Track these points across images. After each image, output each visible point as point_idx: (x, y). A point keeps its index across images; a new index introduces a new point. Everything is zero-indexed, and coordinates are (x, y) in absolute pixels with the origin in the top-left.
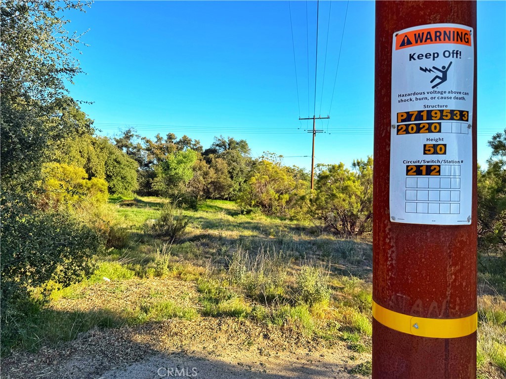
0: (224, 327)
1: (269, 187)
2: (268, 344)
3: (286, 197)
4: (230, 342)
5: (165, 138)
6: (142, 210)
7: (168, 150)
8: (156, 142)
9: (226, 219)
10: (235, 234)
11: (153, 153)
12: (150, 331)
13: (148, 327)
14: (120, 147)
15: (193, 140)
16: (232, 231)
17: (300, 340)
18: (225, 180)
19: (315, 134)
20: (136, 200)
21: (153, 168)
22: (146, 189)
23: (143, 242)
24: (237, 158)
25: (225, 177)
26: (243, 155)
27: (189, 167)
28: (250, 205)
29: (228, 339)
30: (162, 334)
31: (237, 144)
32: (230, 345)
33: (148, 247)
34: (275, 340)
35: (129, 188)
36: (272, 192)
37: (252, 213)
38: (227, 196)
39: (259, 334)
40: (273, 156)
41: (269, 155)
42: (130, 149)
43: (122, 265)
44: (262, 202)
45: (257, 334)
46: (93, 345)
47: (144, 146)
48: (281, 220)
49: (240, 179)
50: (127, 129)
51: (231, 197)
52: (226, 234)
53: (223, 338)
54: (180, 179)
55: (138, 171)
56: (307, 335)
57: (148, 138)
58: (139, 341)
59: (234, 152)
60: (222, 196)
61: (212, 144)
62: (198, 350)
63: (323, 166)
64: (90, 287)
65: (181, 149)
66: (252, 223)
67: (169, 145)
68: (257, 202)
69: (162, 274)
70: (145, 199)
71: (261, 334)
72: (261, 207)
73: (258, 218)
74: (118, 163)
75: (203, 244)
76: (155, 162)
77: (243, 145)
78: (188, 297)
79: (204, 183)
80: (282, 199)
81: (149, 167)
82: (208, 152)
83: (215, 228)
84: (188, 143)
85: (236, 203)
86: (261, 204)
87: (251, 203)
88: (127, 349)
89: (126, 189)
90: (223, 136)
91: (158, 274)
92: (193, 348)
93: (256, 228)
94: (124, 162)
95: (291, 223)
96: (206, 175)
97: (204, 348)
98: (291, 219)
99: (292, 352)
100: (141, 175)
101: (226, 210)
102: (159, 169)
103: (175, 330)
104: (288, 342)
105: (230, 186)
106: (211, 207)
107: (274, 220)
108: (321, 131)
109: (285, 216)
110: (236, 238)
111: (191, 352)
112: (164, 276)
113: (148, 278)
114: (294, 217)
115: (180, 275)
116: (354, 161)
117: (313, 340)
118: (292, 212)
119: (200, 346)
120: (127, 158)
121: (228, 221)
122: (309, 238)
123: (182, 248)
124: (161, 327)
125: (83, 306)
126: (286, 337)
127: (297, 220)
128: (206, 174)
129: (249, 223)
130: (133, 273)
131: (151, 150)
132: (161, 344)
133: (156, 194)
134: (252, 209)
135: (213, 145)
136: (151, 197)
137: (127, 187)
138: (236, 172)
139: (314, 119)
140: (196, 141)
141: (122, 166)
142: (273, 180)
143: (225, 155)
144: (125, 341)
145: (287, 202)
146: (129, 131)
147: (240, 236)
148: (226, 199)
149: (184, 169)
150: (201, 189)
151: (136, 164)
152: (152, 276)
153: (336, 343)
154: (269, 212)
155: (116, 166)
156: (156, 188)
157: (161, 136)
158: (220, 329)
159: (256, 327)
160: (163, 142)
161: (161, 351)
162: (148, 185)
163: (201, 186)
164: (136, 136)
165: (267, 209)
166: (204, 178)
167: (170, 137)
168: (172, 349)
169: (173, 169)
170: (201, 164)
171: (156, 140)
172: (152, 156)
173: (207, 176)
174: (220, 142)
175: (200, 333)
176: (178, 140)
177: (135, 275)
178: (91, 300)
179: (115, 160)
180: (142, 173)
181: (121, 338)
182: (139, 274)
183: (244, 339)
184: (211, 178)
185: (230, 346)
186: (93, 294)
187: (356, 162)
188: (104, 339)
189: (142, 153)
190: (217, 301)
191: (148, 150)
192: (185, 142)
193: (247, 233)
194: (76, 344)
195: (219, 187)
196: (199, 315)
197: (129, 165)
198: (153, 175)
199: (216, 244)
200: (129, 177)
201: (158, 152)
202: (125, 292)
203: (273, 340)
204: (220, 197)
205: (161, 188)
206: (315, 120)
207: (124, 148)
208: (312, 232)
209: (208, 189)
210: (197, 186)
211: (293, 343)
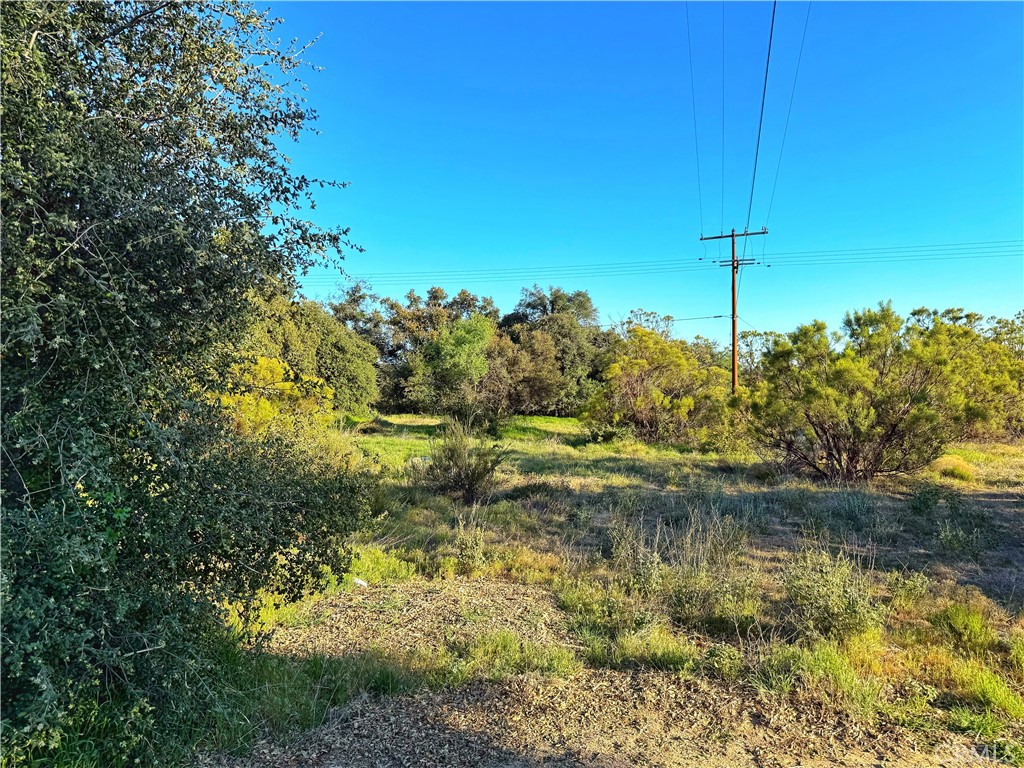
0: (650, 695)
1: (648, 383)
2: (768, 739)
3: (688, 402)
4: (674, 732)
5: (425, 297)
6: (396, 439)
7: (430, 320)
8: (409, 307)
9: (563, 452)
10: (594, 483)
11: (404, 329)
12: (483, 704)
13: (476, 691)
14: (343, 321)
15: (480, 299)
16: (584, 476)
17: (846, 729)
18: (549, 373)
19: (737, 268)
20: (376, 421)
21: (404, 358)
22: (395, 400)
23: (413, 503)
24: (570, 330)
25: (551, 367)
26: (581, 322)
27: (478, 351)
28: (611, 423)
29: (667, 724)
30: (512, 710)
31: (570, 300)
32: (676, 739)
33: (425, 512)
34: (784, 728)
35: (362, 399)
36: (657, 394)
37: (615, 439)
38: (553, 408)
39: (740, 713)
40: (651, 319)
41: (644, 318)
42: (361, 324)
43: (387, 551)
44: (634, 415)
45: (734, 713)
46: (364, 736)
47: (385, 315)
48: (682, 451)
49: (580, 372)
50: (353, 285)
51: (562, 409)
52: (575, 483)
53: (654, 723)
54: (463, 374)
55: (376, 366)
56: (862, 718)
57: (393, 299)
58: (463, 728)
59: (564, 318)
60: (543, 407)
61: (518, 303)
62: (604, 750)
63: (755, 336)
64: (329, 600)
65: (457, 317)
66: (619, 460)
67: (433, 311)
68: (625, 416)
69: (471, 570)
70: (394, 419)
71: (745, 713)
72: (633, 427)
73: (630, 449)
74: (341, 350)
75: (535, 505)
76: (409, 346)
77: (580, 302)
78: (541, 621)
79: (510, 381)
80: (679, 407)
81: (396, 356)
82: (509, 321)
83: (548, 471)
84: (469, 306)
85: (580, 420)
86: (632, 419)
87: (612, 417)
88: (441, 746)
89: (357, 401)
90: (540, 286)
91: (464, 570)
92: (592, 747)
93: (633, 469)
94: (351, 349)
95: (704, 457)
96: (513, 365)
97: (617, 746)
98: (704, 450)
99: (835, 761)
100: (384, 373)
101: (559, 434)
102: (418, 359)
103: (538, 700)
104: (816, 734)
105: (562, 386)
106: (524, 430)
107: (664, 452)
108: (751, 262)
109: (688, 443)
110: (600, 491)
111: (590, 756)
112: (476, 574)
113: (443, 578)
114: (709, 444)
115: (509, 570)
116: (848, 315)
117: (882, 729)
118: (703, 434)
119: (606, 742)
120: (357, 339)
121: (569, 457)
122: (756, 489)
123: (496, 514)
124: (505, 694)
125: (324, 643)
126: (808, 721)
127: (717, 450)
128: (513, 363)
129: (614, 460)
130: (413, 566)
131: (400, 322)
132: (515, 734)
133: (413, 408)
134: (615, 430)
135: (520, 305)
136: (404, 415)
137: (359, 396)
138: (569, 358)
139: (732, 236)
140: (485, 300)
141: (348, 356)
142: (656, 369)
143: (546, 324)
144: (433, 728)
145: (690, 413)
146: (356, 289)
147: (604, 486)
148: (552, 414)
149: (469, 356)
150: (505, 394)
151: (374, 351)
152: (451, 574)
153: (942, 739)
154: (650, 435)
155: (337, 357)
156: (413, 397)
157: (416, 294)
158: (642, 700)
159: (724, 696)
160: (422, 306)
161: (518, 753)
162: (398, 391)
163: (504, 389)
164: (371, 296)
165: (648, 429)
166: (510, 372)
167: (435, 295)
168: (542, 748)
169: (448, 357)
170: (502, 344)
171: (408, 303)
172: (402, 334)
173: (516, 368)
174: (533, 298)
175: (597, 708)
176: (450, 300)
177: (417, 571)
178: (338, 628)
179: (335, 345)
180: (385, 369)
181: (423, 719)
182: (424, 570)
183: (706, 723)
184: (524, 370)
185: (676, 743)
186: (339, 615)
187: (852, 317)
188: (385, 721)
189: (383, 329)
190: (612, 633)
191: (394, 322)
192: (464, 302)
193: (618, 480)
194: (329, 733)
195: (540, 388)
196: (581, 664)
197: (361, 353)
198: (406, 372)
199: (565, 505)
200: (362, 378)
201: (413, 325)
202: (405, 610)
203: (777, 729)
204: (539, 411)
205: (421, 397)
206: (736, 239)
207: (348, 322)
208: (760, 474)
209: (518, 394)
210: (496, 389)
211: (832, 738)
